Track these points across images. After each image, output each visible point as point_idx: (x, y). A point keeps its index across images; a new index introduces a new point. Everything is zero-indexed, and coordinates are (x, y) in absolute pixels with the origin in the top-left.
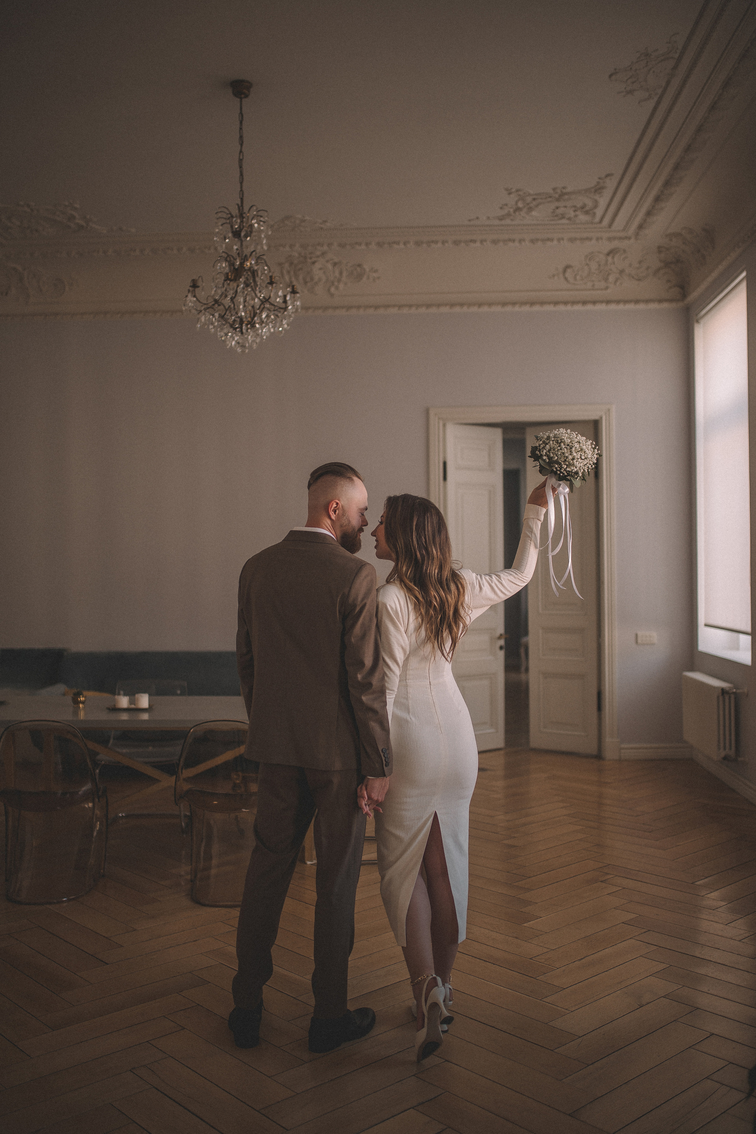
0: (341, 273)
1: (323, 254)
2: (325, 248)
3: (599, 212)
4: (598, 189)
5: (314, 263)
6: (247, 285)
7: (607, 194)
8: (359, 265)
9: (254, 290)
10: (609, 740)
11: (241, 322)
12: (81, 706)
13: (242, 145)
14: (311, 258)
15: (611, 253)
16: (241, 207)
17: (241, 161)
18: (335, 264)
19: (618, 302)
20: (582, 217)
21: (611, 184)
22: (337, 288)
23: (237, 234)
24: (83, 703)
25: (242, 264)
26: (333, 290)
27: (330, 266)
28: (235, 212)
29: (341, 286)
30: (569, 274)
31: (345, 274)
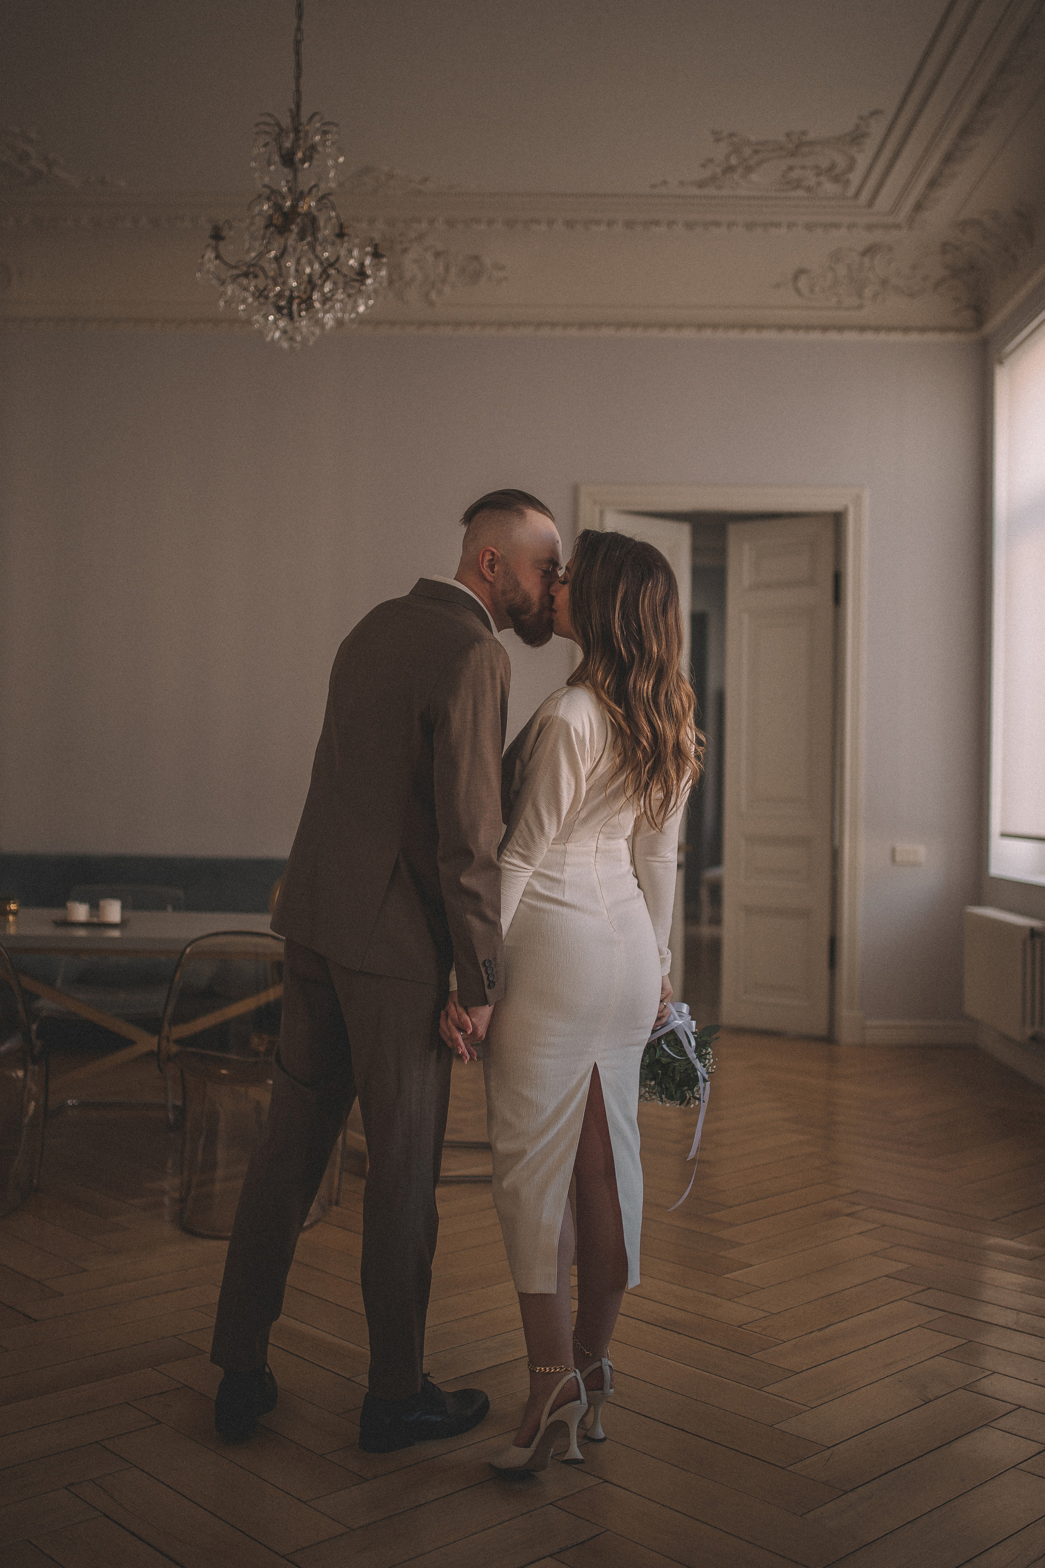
0: (447, 269)
1: (421, 237)
2: (424, 225)
3: (855, 178)
4: (856, 137)
5: (405, 250)
6: (302, 237)
7: (871, 145)
8: (476, 258)
9: (312, 246)
10: (847, 1014)
11: (291, 300)
12: (11, 918)
13: (300, 17)
14: (401, 243)
15: (870, 251)
16: (296, 115)
17: (298, 43)
18: (437, 255)
19: (877, 329)
20: (830, 187)
21: (877, 129)
22: (440, 292)
23: (288, 160)
24: (14, 913)
25: (294, 207)
26: (433, 295)
27: (429, 257)
28: (286, 121)
29: (447, 290)
30: (803, 282)
31: (453, 270)
